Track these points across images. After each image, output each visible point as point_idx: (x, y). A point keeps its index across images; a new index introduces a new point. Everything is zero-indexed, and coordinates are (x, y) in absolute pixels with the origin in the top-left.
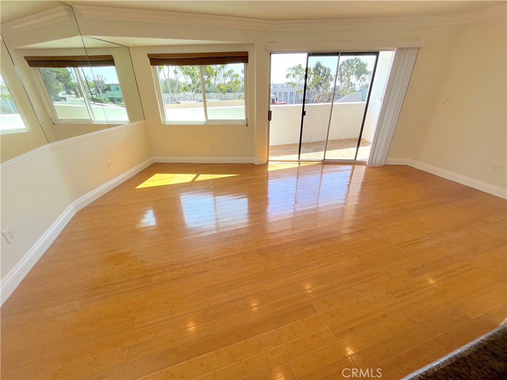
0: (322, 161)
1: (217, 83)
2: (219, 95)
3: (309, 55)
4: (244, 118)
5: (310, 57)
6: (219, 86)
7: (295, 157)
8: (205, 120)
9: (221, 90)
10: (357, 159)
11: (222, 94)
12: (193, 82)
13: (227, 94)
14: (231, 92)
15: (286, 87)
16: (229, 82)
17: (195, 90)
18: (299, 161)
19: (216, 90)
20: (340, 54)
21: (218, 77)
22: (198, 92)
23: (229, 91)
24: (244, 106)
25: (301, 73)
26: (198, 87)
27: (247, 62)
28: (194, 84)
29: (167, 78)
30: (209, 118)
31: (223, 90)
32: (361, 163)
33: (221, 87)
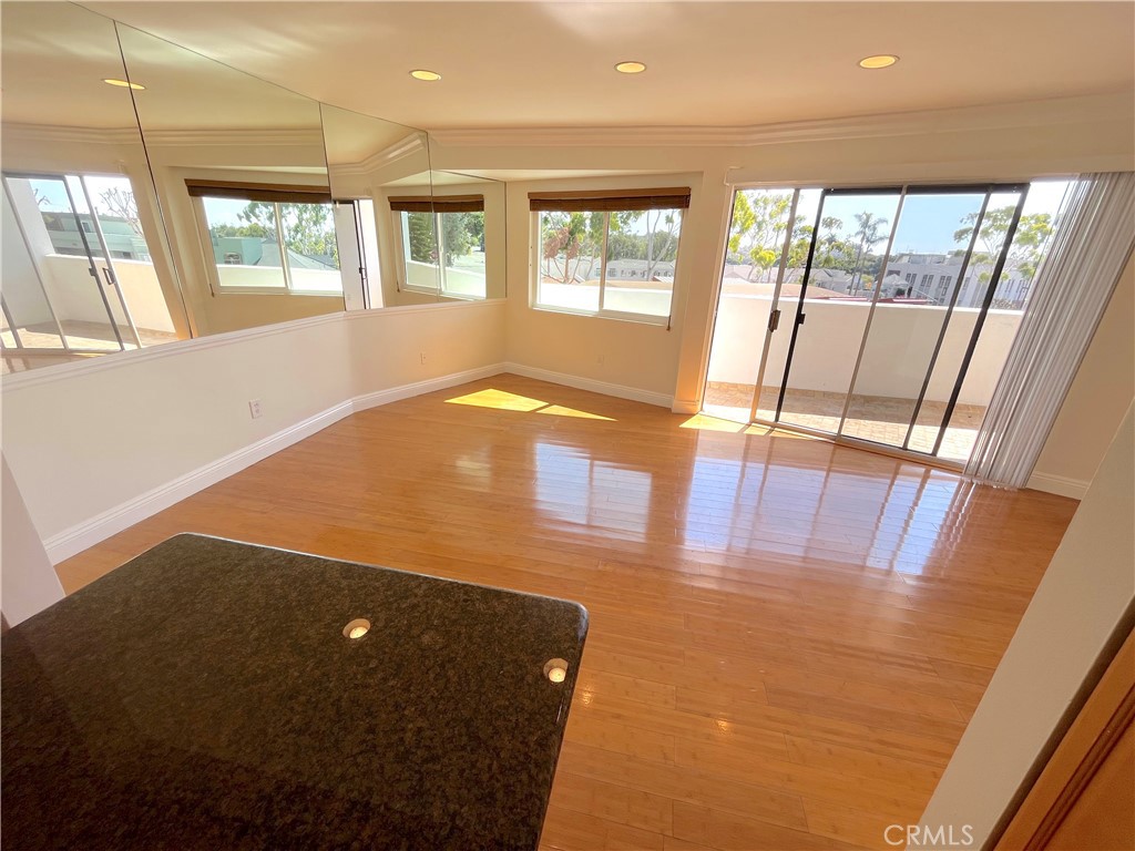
0: (834, 438)
2: (755, 271)
3: (827, 192)
5: (827, 198)
7: (769, 415)
8: (597, 310)
10: (940, 454)
18: (775, 425)
20: (904, 191)
24: (671, 292)
27: (688, 206)
29: (651, 231)
30: (605, 308)
32: (949, 467)
33: (762, 254)
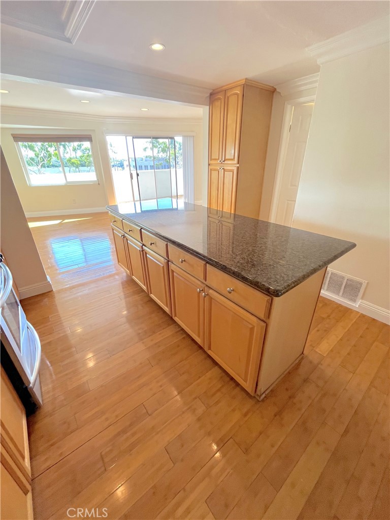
1: (67, 156)
4: (96, 179)
5: (134, 139)
6: (70, 160)
8: (65, 182)
9: (73, 164)
11: (74, 168)
12: (36, 156)
13: (81, 168)
14: (85, 166)
15: (146, 161)
16: (81, 157)
17: (41, 164)
19: (66, 164)
20: (152, 138)
21: (68, 150)
22: (44, 167)
23: (83, 165)
25: (159, 146)
26: (43, 160)
27: (92, 141)
28: (38, 157)
31: (75, 163)
33: (72, 161)
